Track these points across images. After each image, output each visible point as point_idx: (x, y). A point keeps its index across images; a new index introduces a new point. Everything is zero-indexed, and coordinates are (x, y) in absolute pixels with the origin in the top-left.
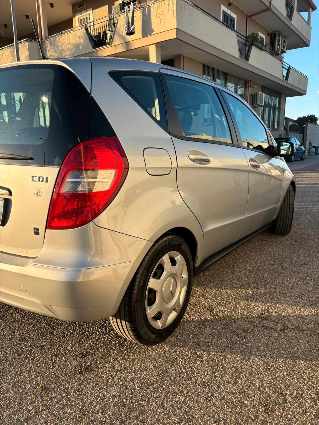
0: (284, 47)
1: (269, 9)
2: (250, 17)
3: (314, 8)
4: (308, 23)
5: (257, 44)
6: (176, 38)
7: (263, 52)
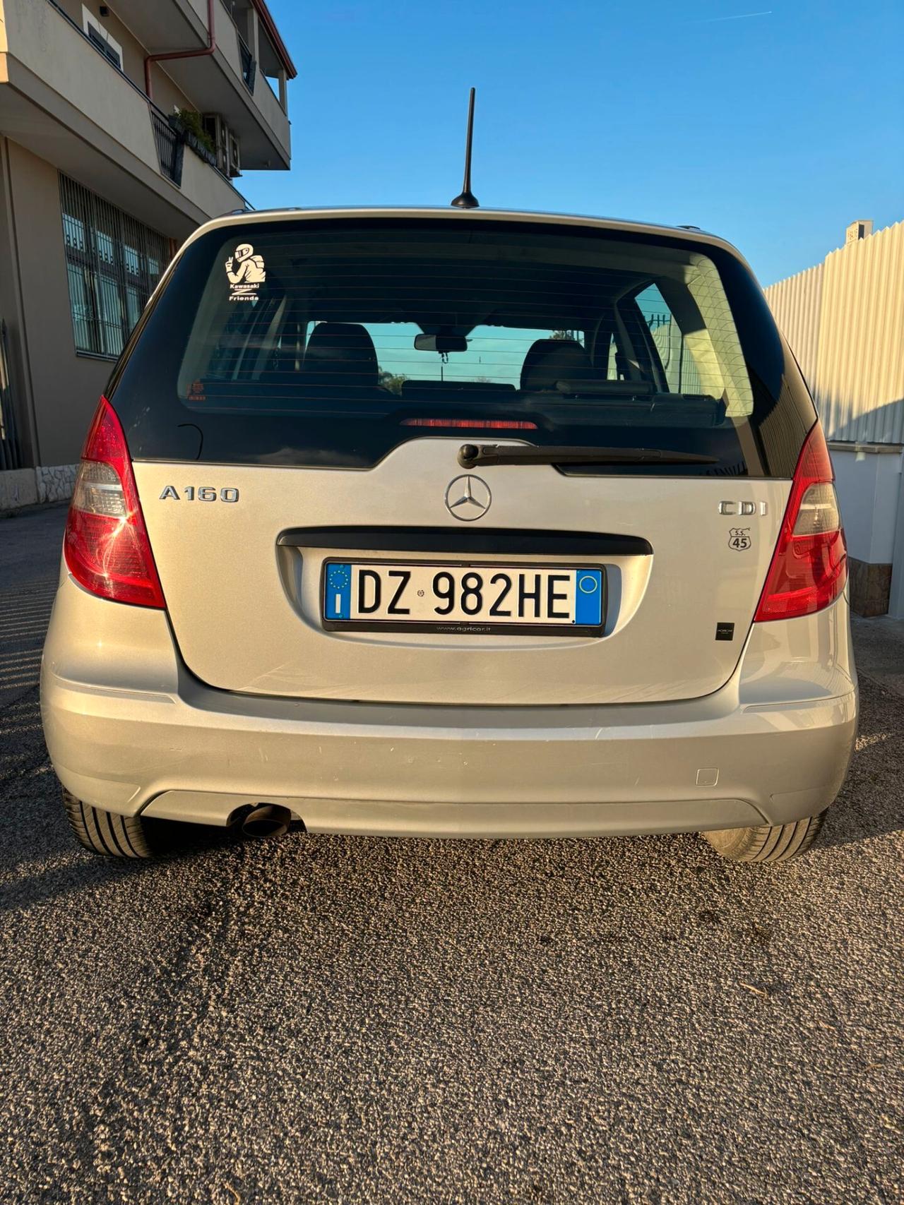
0: (236, 163)
1: (207, 51)
2: (154, 58)
3: (291, 74)
4: (282, 104)
5: (194, 141)
6: (8, 84)
7: (207, 165)
